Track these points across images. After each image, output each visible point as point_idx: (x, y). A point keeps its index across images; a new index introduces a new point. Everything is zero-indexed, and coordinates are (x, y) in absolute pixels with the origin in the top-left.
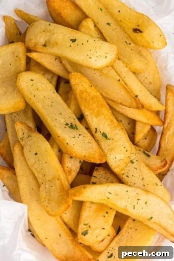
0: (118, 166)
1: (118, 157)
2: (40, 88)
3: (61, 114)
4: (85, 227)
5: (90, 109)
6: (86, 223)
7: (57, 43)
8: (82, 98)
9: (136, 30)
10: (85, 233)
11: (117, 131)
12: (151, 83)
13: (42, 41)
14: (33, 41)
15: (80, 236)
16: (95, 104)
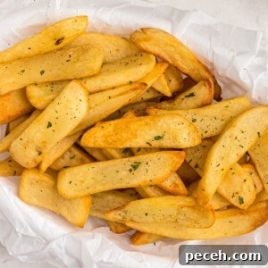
0: (194, 140)
1: (185, 136)
2: (82, 179)
3: (117, 172)
4: (235, 198)
5: (126, 141)
6: (231, 195)
7: (44, 142)
8: (111, 144)
9: (58, 42)
10: (241, 201)
11: (159, 124)
12: (118, 50)
13: (34, 154)
14: (30, 162)
15: (241, 206)
16: (123, 134)
